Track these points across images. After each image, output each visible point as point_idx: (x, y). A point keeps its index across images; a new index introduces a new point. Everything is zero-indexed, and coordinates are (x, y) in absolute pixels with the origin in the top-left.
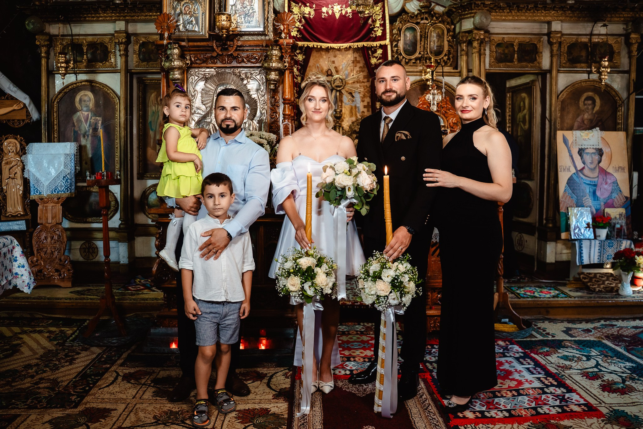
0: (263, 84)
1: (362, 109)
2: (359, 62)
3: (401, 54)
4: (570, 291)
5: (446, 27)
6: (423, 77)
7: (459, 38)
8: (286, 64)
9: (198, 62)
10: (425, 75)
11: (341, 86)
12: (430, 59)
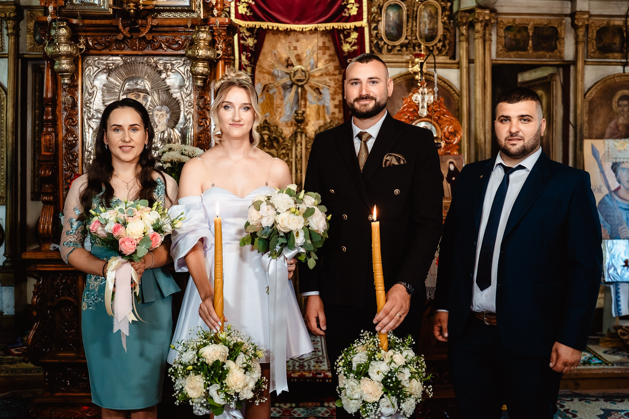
1: (332, 109)
2: (328, 48)
3: (381, 39)
4: (605, 353)
5: (441, 5)
6: (410, 69)
7: (457, 19)
8: (220, 52)
9: (98, 47)
10: (413, 67)
11: (304, 80)
12: (419, 46)
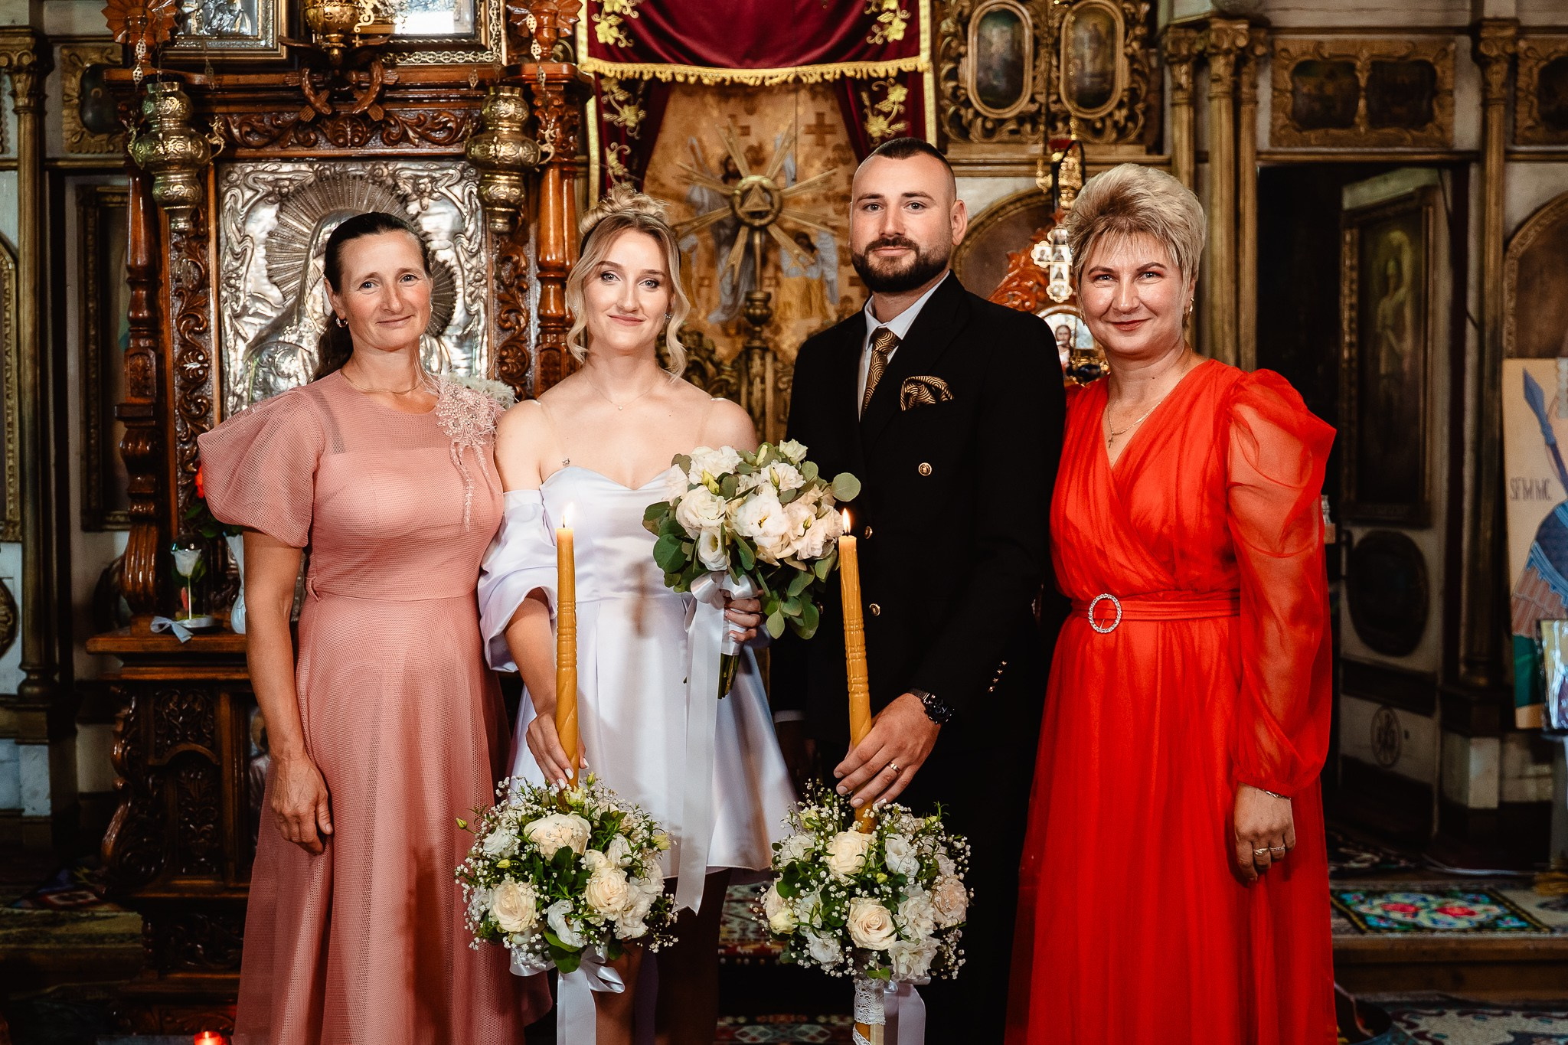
0: (472, 213)
2: (830, 130)
3: (968, 104)
4: (1543, 906)
5: (1123, 10)
6: (1039, 181)
7: (1166, 48)
8: (549, 148)
9: (254, 139)
11: (767, 213)
12: (1066, 119)
